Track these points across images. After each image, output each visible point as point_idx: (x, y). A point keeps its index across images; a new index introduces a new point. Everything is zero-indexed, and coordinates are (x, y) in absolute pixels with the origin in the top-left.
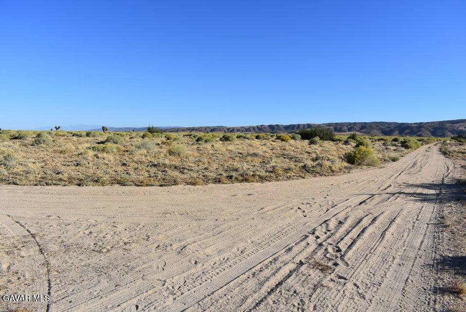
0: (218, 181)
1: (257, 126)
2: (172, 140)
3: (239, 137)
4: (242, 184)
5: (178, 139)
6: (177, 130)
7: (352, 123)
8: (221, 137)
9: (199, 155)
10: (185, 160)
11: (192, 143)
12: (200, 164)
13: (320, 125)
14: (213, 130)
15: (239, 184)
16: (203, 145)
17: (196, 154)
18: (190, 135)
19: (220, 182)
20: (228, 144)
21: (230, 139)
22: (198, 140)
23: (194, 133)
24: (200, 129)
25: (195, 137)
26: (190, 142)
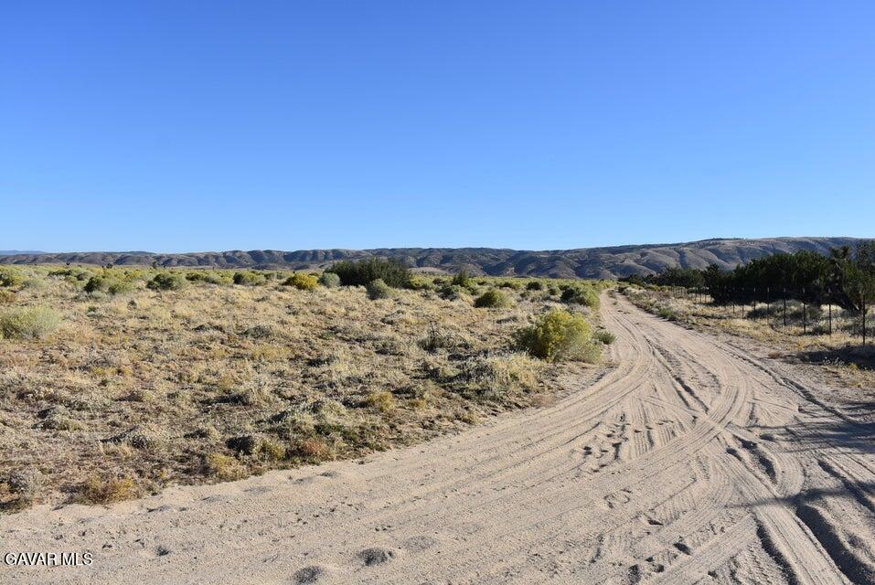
0: (197, 469)
1: (224, 254)
2: (16, 288)
3: (192, 278)
4: (293, 472)
5: (35, 286)
6: (33, 259)
7: (425, 250)
8: (152, 279)
9: (97, 335)
10: (55, 354)
11: (73, 295)
12: (109, 373)
13: (360, 252)
14: (122, 260)
15: (281, 476)
16: (105, 304)
17: (89, 332)
18: (68, 274)
19: (206, 471)
20: (171, 298)
21: (175, 284)
22: (90, 288)
23: (74, 267)
24: (91, 258)
25: (79, 278)
26: (67, 293)
